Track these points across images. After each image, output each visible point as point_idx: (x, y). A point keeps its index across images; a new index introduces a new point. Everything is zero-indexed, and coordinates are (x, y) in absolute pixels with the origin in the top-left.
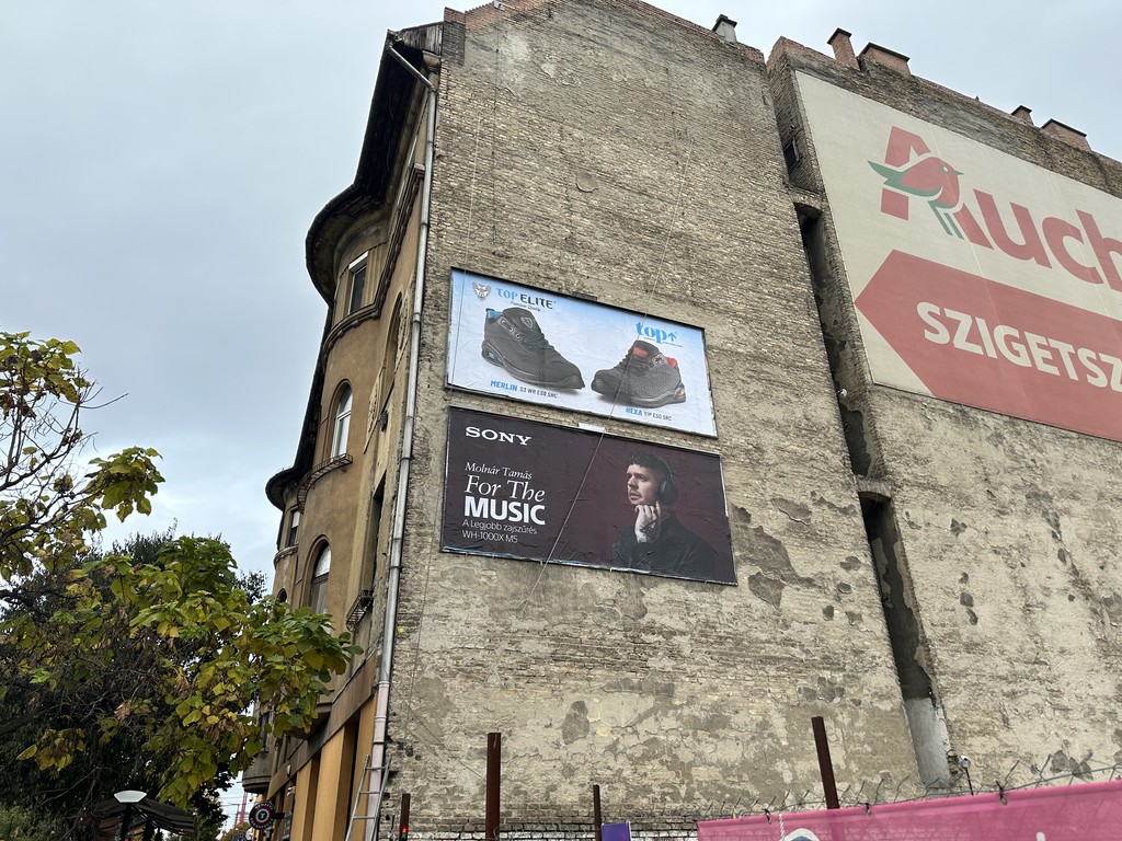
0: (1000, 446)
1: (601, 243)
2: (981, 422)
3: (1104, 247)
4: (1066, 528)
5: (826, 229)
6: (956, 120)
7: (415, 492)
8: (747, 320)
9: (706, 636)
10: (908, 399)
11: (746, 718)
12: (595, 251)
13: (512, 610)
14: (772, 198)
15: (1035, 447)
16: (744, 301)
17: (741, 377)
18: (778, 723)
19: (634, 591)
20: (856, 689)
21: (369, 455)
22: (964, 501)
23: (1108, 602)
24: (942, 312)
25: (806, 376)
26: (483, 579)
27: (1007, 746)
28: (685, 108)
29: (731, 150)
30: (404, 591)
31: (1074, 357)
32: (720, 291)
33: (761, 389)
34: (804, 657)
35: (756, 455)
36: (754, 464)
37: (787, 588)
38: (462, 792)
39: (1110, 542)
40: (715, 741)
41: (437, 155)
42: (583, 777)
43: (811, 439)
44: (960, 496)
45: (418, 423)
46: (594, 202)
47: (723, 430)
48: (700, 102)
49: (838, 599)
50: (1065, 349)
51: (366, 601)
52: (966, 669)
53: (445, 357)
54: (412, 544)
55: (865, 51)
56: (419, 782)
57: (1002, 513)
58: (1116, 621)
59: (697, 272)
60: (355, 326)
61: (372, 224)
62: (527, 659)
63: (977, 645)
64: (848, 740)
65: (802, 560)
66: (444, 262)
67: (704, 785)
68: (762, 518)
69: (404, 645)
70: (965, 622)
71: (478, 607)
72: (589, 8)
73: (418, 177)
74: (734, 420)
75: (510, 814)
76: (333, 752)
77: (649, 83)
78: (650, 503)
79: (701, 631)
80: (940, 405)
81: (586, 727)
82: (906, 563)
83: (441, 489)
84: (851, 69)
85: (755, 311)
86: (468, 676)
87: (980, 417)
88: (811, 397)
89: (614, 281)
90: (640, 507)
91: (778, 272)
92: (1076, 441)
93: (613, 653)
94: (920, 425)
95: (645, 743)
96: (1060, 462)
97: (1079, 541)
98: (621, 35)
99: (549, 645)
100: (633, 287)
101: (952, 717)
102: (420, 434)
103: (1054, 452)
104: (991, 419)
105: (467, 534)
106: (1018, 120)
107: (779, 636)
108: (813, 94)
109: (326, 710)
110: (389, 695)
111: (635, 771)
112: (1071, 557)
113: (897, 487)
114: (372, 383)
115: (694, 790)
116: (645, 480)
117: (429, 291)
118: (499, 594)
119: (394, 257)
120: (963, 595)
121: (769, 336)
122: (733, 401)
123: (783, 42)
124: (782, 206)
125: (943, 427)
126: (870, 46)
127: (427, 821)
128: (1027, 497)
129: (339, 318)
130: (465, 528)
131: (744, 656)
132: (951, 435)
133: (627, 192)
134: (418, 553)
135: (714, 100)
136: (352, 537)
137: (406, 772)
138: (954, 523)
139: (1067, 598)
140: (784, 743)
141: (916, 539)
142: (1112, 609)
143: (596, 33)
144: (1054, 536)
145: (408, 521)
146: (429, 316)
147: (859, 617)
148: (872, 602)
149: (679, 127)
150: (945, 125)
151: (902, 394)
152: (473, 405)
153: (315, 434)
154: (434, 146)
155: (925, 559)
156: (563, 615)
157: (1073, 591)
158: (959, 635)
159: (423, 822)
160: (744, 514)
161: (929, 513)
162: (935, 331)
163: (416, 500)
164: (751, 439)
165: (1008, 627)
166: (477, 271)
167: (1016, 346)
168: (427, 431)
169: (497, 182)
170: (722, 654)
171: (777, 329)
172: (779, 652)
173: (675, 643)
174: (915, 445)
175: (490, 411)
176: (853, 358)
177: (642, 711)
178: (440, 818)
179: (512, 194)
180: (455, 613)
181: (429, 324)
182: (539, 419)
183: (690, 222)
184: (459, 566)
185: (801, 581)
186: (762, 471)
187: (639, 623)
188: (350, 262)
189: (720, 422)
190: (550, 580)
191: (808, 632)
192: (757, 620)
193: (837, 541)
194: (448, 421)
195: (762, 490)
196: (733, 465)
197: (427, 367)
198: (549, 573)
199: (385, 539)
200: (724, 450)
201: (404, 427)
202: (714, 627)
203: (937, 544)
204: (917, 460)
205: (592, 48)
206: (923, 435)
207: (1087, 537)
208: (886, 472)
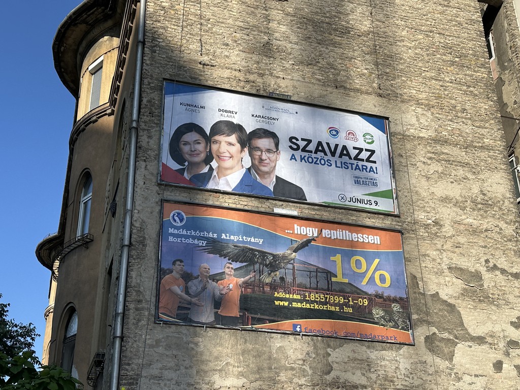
7: (133, 274)
8: (429, 107)
12: (290, 54)
13: (216, 370)
16: (427, 89)
17: (422, 159)
19: (321, 352)
25: (483, 154)
26: (191, 346)
30: (125, 357)
32: (404, 82)
33: (440, 169)
35: (434, 229)
36: (432, 238)
37: (459, 346)
43: (486, 212)
45: (136, 216)
46: (290, 10)
49: (507, 354)
53: (157, 157)
54: (131, 317)
59: (383, 65)
65: (474, 320)
66: (157, 74)
68: (439, 285)
71: (186, 368)
79: (381, 385)
83: (156, 270)
85: (437, 98)
88: (487, 174)
91: (460, 61)
100: (324, 84)
102: (137, 225)
117: (145, 100)
118: (204, 358)
121: (450, 120)
134: (136, 325)
145: (128, 299)
146: (145, 122)
152: (183, 197)
156: (259, 373)
163: (134, 281)
164: (430, 215)
166: (186, 81)
168: (143, 222)
171: (457, 113)
179: (216, 9)
180: (168, 374)
181: (144, 129)
182: (239, 207)
183: (377, 20)
184: (171, 335)
185: (474, 339)
186: (439, 243)
187: (326, 379)
188: (89, 64)
189: (402, 201)
190: (248, 344)
191: (478, 384)
192: (431, 375)
193: (507, 303)
194: (161, 212)
195: (439, 261)
196: (412, 239)
197: (143, 166)
198: (248, 339)
199: (111, 313)
200: (405, 226)
201: (125, 218)
202: (391, 381)
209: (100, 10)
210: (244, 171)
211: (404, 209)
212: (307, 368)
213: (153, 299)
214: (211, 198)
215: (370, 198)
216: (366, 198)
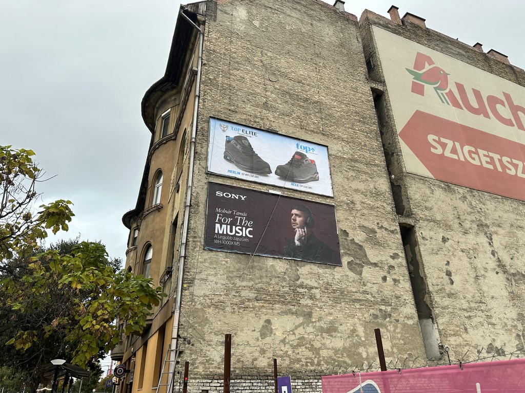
0: (465, 202)
1: (281, 106)
2: (457, 191)
3: (515, 109)
4: (495, 240)
5: (385, 100)
6: (447, 49)
7: (192, 222)
8: (348, 142)
9: (327, 289)
10: (423, 180)
11: (345, 328)
12: (277, 109)
13: (237, 277)
14: (360, 85)
15: (481, 202)
16: (347, 133)
17: (345, 169)
18: (361, 330)
19: (294, 268)
20: (397, 314)
21: (171, 205)
22: (448, 227)
23: (514, 275)
24: (439, 139)
25: (375, 169)
26: (224, 263)
27: (466, 341)
28: (320, 42)
29: (341, 62)
30: (187, 268)
31: (500, 161)
32: (336, 128)
33: (354, 175)
34: (373, 299)
35: (351, 206)
36: (350, 210)
37: (365, 267)
38: (213, 361)
39: (516, 247)
40: (331, 338)
41: (203, 63)
42: (269, 354)
43: (377, 198)
44: (446, 225)
45: (194, 189)
46: (277, 86)
47: (336, 194)
48: (327, 39)
49: (389, 273)
50: (496, 157)
51: (169, 272)
52: (448, 306)
53: (206, 159)
54: (190, 246)
55: (405, 16)
56: (193, 356)
57: (466, 233)
58: (518, 284)
59: (325, 119)
60: (165, 143)
61: (172, 95)
62: (244, 299)
63: (453, 294)
64: (393, 338)
65: (372, 254)
66: (206, 114)
67: (326, 358)
68: (354, 235)
69: (186, 293)
70: (448, 284)
73: (194, 73)
74: (341, 189)
75: (235, 371)
76: (153, 342)
77: (303, 30)
78: (302, 227)
79: (325, 287)
80: (438, 183)
81: (271, 331)
82: (421, 256)
83: (204, 220)
84: (398, 24)
85: (352, 138)
86: (217, 307)
87: (456, 188)
88: (378, 179)
89: (286, 124)
90: (297, 229)
91: (363, 120)
92: (500, 200)
93: (284, 297)
94: (428, 192)
95: (299, 339)
96: (493, 210)
97: (501, 247)
98: (291, 8)
99: (254, 293)
100: (295, 126)
101: (441, 327)
102: (194, 194)
103: (490, 205)
104: (461, 190)
105: (216, 241)
106: (476, 49)
107: (361, 290)
108: (381, 37)
109: (150, 322)
110: (180, 316)
111: (294, 352)
112: (497, 254)
113: (417, 221)
114: (172, 170)
115: (321, 361)
116: (300, 217)
117: (199, 127)
118: (231, 269)
119: (183, 111)
120: (447, 271)
121: (359, 150)
122: (341, 180)
123: (366, 11)
124: (365, 89)
125: (439, 193)
126: (407, 14)
127: (197, 374)
128: (477, 226)
129: (157, 140)
130: (215, 238)
131: (345, 299)
132: (442, 196)
133: (292, 82)
134: (193, 250)
135: (333, 39)
136: (163, 242)
137: (187, 352)
138: (443, 238)
139: (495, 273)
140: (363, 339)
141: (425, 245)
142: (516, 278)
143: (278, 7)
144: (490, 244)
145: (189, 235)
146: (199, 139)
147: (398, 281)
148: (404, 274)
149: (317, 51)
150: (442, 51)
151: (420, 177)
152: (219, 181)
153: (145, 194)
154: (202, 59)
155: (430, 254)
156: (261, 279)
157: (498, 270)
158: (445, 290)
159: (195, 375)
160: (346, 233)
161: (432, 233)
162: (436, 148)
163: (192, 225)
164: (349, 198)
165: (468, 286)
166: (222, 119)
167: (473, 155)
168: (198, 193)
169: (232, 77)
170: (334, 297)
171: (362, 146)
172: (361, 297)
173: (313, 292)
174: (426, 201)
175: (227, 184)
176: (397, 160)
177: (297, 324)
178: (203, 373)
179: (238, 82)
180: (211, 278)
181: (199, 143)
182: (250, 188)
183: (322, 96)
184: (213, 256)
185: (372, 264)
186: (354, 213)
187: (296, 283)
188: (161, 114)
189: (335, 190)
190: (255, 263)
191: (375, 288)
192: (351, 282)
193: (389, 246)
194: (208, 189)
195: (354, 222)
196: (341, 210)
197: (198, 163)
198: (255, 260)
199: (178, 243)
200: (337, 203)
201: (187, 191)
202: (331, 285)
203: (435, 247)
204: (426, 208)
205: (277, 14)
206: (429, 197)
207: (505, 245)
208: (412, 214)
209: (170, 84)
212: (287, 277)
213: (203, 236)
214: (235, 182)
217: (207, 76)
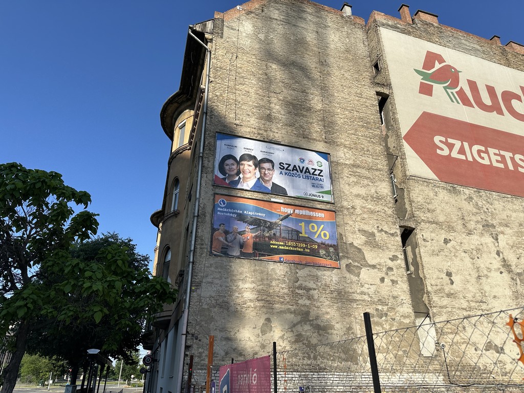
0: (471, 203)
1: (283, 116)
2: (462, 192)
4: (501, 240)
5: (391, 103)
6: (460, 45)
7: (199, 231)
8: (351, 149)
9: (325, 290)
10: (427, 182)
11: (342, 326)
12: (281, 120)
13: (240, 280)
14: (365, 90)
15: (488, 202)
16: (350, 140)
17: (346, 175)
18: (356, 328)
19: (294, 271)
20: (393, 313)
22: (451, 228)
23: (519, 274)
24: (446, 140)
25: (377, 173)
26: (228, 267)
27: (464, 339)
28: (325, 50)
29: (346, 68)
30: (195, 272)
32: (338, 135)
33: (355, 180)
34: (369, 299)
35: (352, 210)
36: (350, 215)
37: (363, 269)
40: (327, 335)
41: (210, 81)
42: (269, 349)
43: (378, 202)
44: (449, 227)
45: (201, 201)
46: (281, 98)
48: (332, 47)
49: (387, 274)
50: (508, 155)
52: (447, 305)
53: (213, 172)
54: (198, 252)
56: (200, 350)
57: (470, 233)
59: (328, 127)
62: (246, 300)
63: (452, 294)
64: (388, 336)
65: (371, 256)
66: (213, 129)
67: (322, 353)
68: (353, 239)
69: (194, 294)
70: (447, 284)
71: (225, 278)
72: (281, 5)
73: (203, 91)
74: (342, 194)
77: (308, 39)
79: (323, 288)
80: (443, 184)
81: (271, 328)
82: (421, 258)
83: (210, 229)
84: (408, 23)
85: (355, 144)
86: (221, 307)
87: (462, 189)
88: (379, 183)
89: (289, 134)
91: (367, 125)
92: (510, 199)
93: (283, 297)
94: (431, 194)
95: (296, 336)
96: (501, 209)
97: (507, 246)
98: (296, 17)
99: (256, 294)
100: (298, 136)
101: (438, 326)
102: (202, 206)
103: (498, 205)
104: (467, 190)
107: (358, 290)
108: (388, 38)
110: (188, 315)
111: (292, 347)
114: (187, 179)
115: (317, 355)
117: (206, 143)
118: (234, 273)
120: (447, 272)
121: (361, 155)
122: (342, 186)
124: (370, 93)
125: (443, 195)
128: (483, 226)
131: (342, 299)
132: (446, 198)
133: (296, 92)
134: (200, 256)
135: (339, 45)
137: (195, 346)
138: (445, 239)
139: (499, 273)
140: (359, 336)
141: (426, 247)
142: (522, 278)
143: (284, 18)
145: (196, 243)
146: (206, 154)
147: (396, 282)
148: (403, 275)
149: (322, 59)
150: (454, 48)
151: (424, 180)
152: (225, 192)
155: (430, 256)
156: (262, 282)
157: (502, 270)
158: (444, 289)
159: (201, 366)
161: (433, 235)
162: (442, 150)
163: (200, 234)
164: (350, 203)
165: (468, 286)
166: (227, 133)
167: (483, 155)
168: (205, 204)
169: (237, 92)
170: (332, 298)
171: (364, 152)
172: (358, 297)
173: (311, 293)
174: (428, 203)
175: (232, 194)
176: (401, 164)
177: (295, 322)
179: (243, 97)
180: (216, 281)
181: (206, 158)
182: (253, 197)
183: (325, 104)
184: (218, 261)
185: (370, 266)
186: (354, 217)
187: (295, 285)
188: (178, 124)
189: (336, 196)
190: (257, 267)
191: (372, 289)
192: (349, 284)
193: (388, 248)
194: (214, 200)
195: (354, 226)
196: (341, 215)
197: (205, 176)
198: (257, 264)
199: (188, 250)
200: (337, 208)
201: (195, 202)
202: (329, 287)
203: (436, 248)
204: (429, 210)
205: (282, 25)
206: (433, 199)
207: (512, 244)
208: (414, 217)
209: (185, 96)
210: (256, 179)
211: (336, 200)
212: (286, 279)
213: (209, 244)
214: (239, 193)
215: (320, 194)
216: (318, 194)
217: (214, 93)
